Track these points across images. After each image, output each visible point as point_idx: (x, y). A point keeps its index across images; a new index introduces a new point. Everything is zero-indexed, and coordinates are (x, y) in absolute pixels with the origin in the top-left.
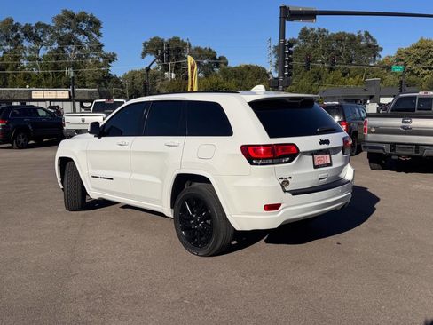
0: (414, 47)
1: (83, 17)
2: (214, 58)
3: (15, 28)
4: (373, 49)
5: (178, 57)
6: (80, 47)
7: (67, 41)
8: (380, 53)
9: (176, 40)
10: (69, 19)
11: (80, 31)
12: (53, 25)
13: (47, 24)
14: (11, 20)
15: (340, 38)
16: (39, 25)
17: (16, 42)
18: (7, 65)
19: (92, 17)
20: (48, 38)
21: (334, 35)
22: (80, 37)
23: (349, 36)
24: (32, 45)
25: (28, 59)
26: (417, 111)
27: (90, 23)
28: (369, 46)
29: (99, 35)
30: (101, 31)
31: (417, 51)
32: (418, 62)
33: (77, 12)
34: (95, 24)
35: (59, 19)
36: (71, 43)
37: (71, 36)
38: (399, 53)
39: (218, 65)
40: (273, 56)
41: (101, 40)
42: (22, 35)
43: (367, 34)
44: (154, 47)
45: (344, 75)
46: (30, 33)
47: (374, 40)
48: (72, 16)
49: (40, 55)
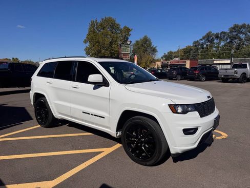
3: (212, 35)
6: (240, 40)
13: (226, 31)
16: (222, 33)
17: (212, 41)
19: (248, 25)
20: (225, 37)
22: (241, 35)
24: (218, 41)
25: (216, 47)
27: (247, 28)
35: (231, 29)
36: (236, 39)
46: (218, 36)
48: (238, 26)
49: (221, 45)
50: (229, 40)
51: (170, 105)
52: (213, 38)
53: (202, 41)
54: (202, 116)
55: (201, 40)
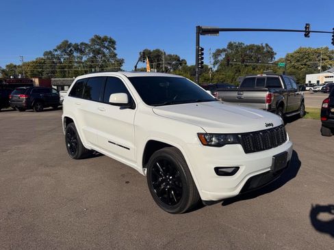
0: (296, 53)
1: (105, 39)
2: (179, 60)
3: (70, 46)
4: (271, 54)
5: (158, 61)
6: (104, 56)
7: (97, 52)
8: (275, 56)
9: (158, 51)
10: (99, 40)
11: (104, 47)
12: (90, 43)
13: (87, 43)
14: (67, 42)
15: (251, 48)
16: (82, 44)
17: (70, 54)
18: (65, 66)
19: (110, 39)
20: (87, 51)
21: (248, 46)
22: (105, 50)
23: (256, 46)
24: (79, 55)
25: (76, 62)
26: (256, 87)
27: (110, 42)
28: (269, 52)
29: (115, 49)
30: (115, 46)
31: (298, 55)
32: (298, 61)
33: (102, 36)
34: (113, 42)
35: (93, 40)
36: (99, 53)
37: (99, 50)
38: (287, 56)
39: (181, 64)
40: (212, 59)
41: (115, 51)
42: (73, 49)
43: (267, 45)
44: (145, 55)
45: (254, 69)
46: (77, 48)
47: (271, 49)
48: (99, 38)
49: (83, 60)
50: (91, 55)
51: (200, 135)
52: (71, 50)
53: (56, 53)
54: (247, 151)
55: (56, 50)
